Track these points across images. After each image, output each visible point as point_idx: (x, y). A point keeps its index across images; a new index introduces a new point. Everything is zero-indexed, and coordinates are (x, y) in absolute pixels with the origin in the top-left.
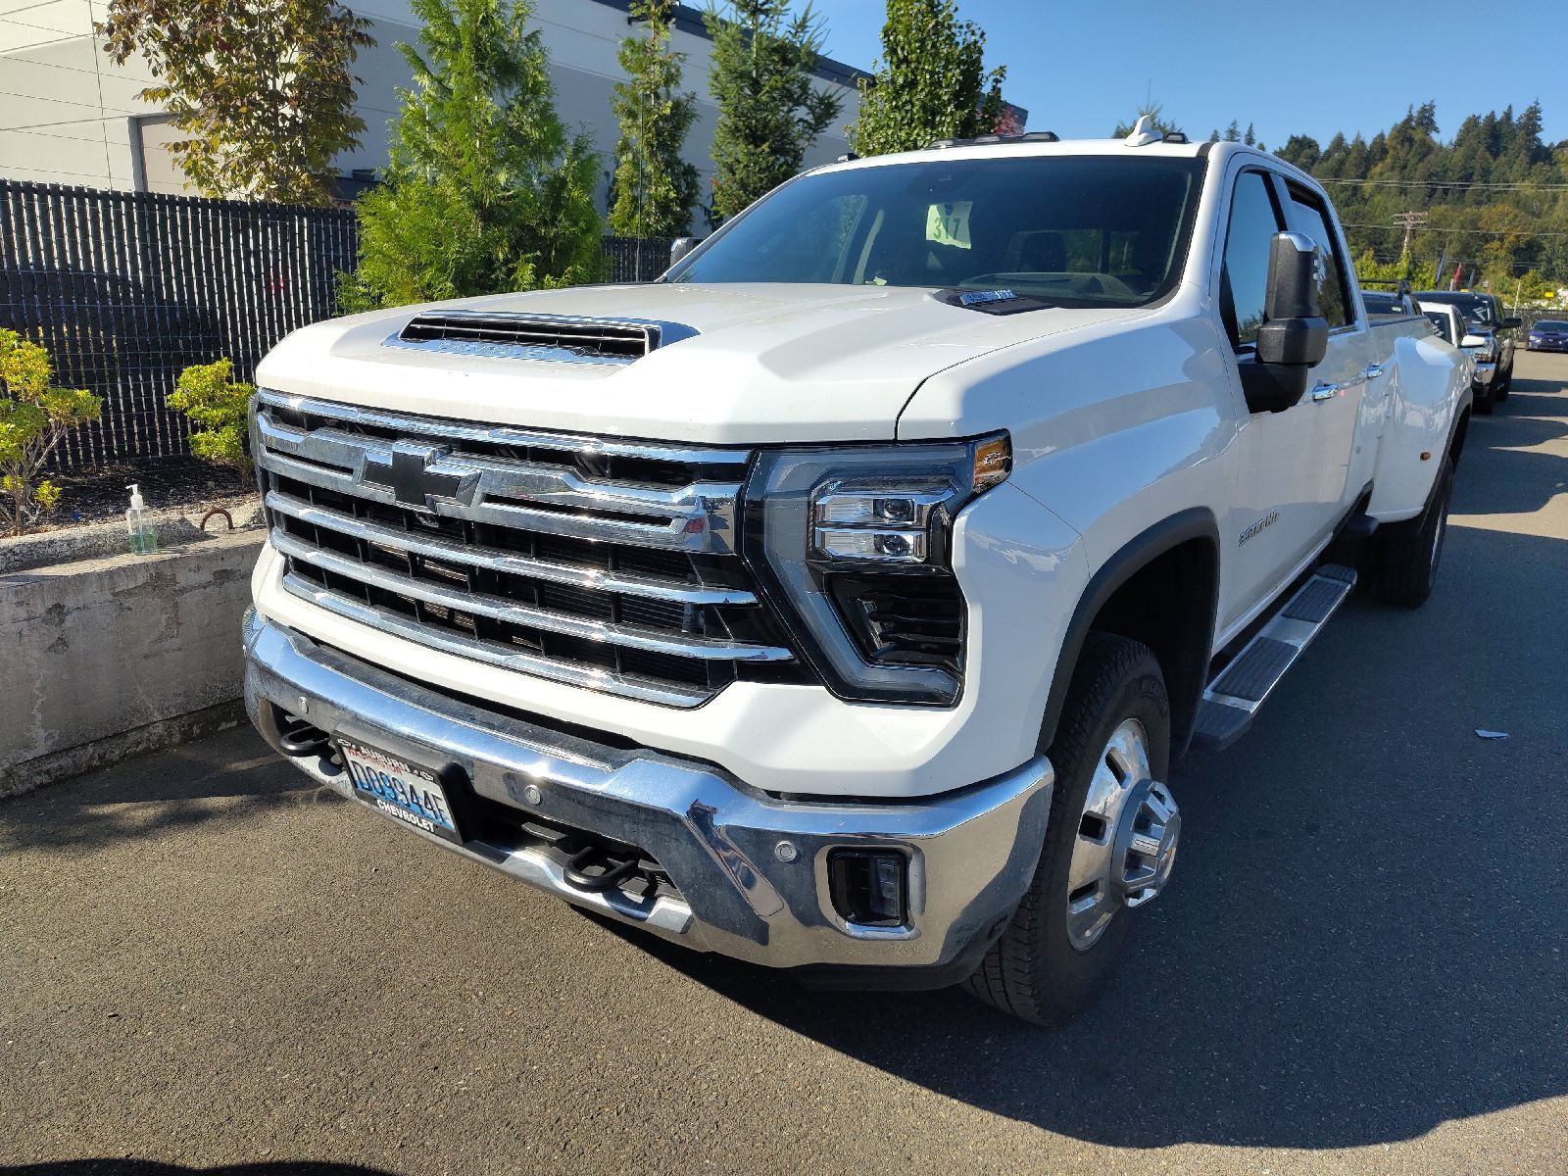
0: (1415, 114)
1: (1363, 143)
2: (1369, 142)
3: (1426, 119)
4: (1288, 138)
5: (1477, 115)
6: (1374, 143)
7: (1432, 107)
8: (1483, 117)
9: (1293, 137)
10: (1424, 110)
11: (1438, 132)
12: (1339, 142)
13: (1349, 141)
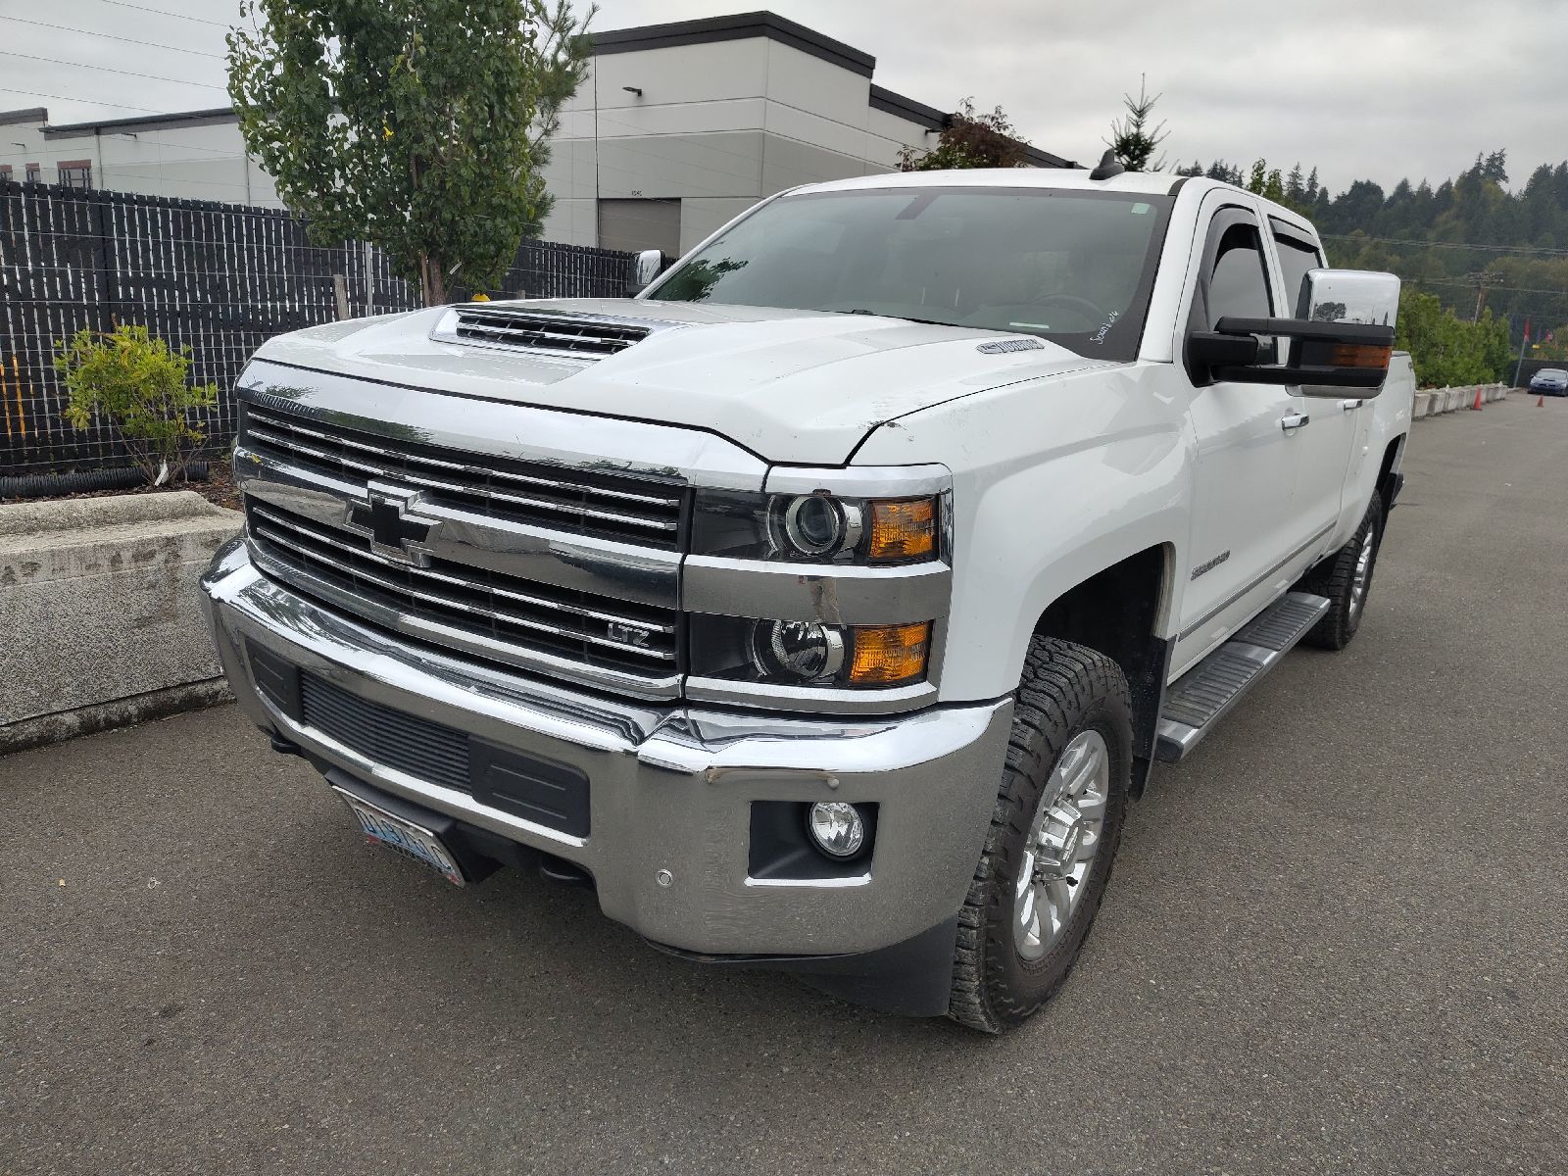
0: (1484, 163)
1: (1429, 190)
2: (1435, 190)
3: (1494, 168)
4: (1352, 183)
5: (1548, 165)
6: (1441, 189)
7: (1502, 156)
8: (1555, 167)
9: (1356, 182)
10: (1492, 160)
11: (1507, 182)
12: (1403, 187)
13: (1414, 187)
